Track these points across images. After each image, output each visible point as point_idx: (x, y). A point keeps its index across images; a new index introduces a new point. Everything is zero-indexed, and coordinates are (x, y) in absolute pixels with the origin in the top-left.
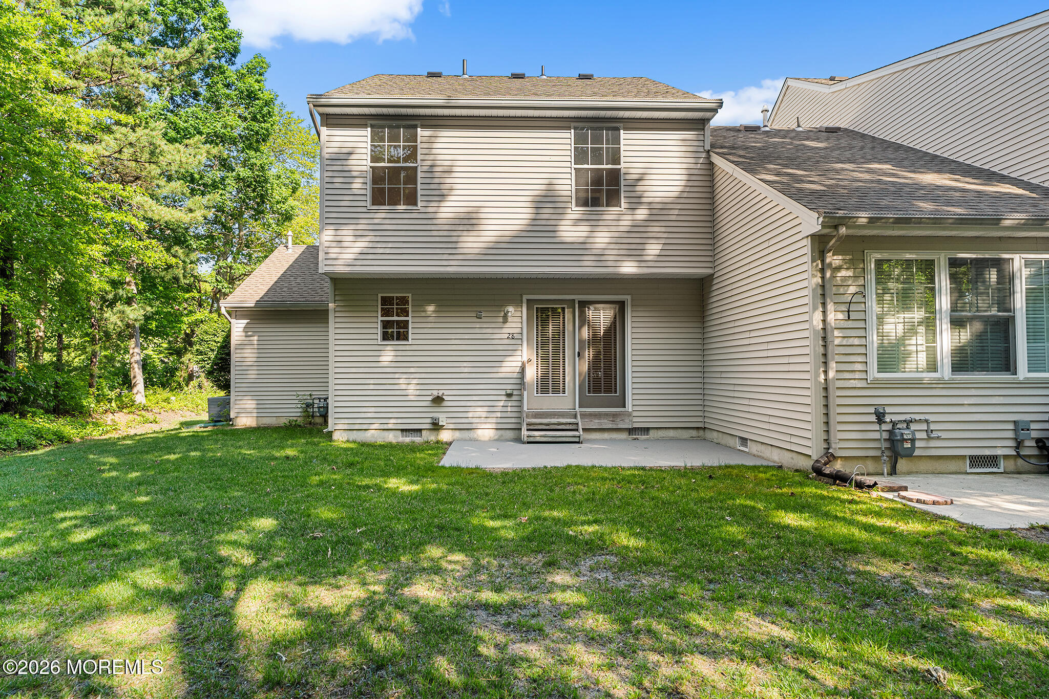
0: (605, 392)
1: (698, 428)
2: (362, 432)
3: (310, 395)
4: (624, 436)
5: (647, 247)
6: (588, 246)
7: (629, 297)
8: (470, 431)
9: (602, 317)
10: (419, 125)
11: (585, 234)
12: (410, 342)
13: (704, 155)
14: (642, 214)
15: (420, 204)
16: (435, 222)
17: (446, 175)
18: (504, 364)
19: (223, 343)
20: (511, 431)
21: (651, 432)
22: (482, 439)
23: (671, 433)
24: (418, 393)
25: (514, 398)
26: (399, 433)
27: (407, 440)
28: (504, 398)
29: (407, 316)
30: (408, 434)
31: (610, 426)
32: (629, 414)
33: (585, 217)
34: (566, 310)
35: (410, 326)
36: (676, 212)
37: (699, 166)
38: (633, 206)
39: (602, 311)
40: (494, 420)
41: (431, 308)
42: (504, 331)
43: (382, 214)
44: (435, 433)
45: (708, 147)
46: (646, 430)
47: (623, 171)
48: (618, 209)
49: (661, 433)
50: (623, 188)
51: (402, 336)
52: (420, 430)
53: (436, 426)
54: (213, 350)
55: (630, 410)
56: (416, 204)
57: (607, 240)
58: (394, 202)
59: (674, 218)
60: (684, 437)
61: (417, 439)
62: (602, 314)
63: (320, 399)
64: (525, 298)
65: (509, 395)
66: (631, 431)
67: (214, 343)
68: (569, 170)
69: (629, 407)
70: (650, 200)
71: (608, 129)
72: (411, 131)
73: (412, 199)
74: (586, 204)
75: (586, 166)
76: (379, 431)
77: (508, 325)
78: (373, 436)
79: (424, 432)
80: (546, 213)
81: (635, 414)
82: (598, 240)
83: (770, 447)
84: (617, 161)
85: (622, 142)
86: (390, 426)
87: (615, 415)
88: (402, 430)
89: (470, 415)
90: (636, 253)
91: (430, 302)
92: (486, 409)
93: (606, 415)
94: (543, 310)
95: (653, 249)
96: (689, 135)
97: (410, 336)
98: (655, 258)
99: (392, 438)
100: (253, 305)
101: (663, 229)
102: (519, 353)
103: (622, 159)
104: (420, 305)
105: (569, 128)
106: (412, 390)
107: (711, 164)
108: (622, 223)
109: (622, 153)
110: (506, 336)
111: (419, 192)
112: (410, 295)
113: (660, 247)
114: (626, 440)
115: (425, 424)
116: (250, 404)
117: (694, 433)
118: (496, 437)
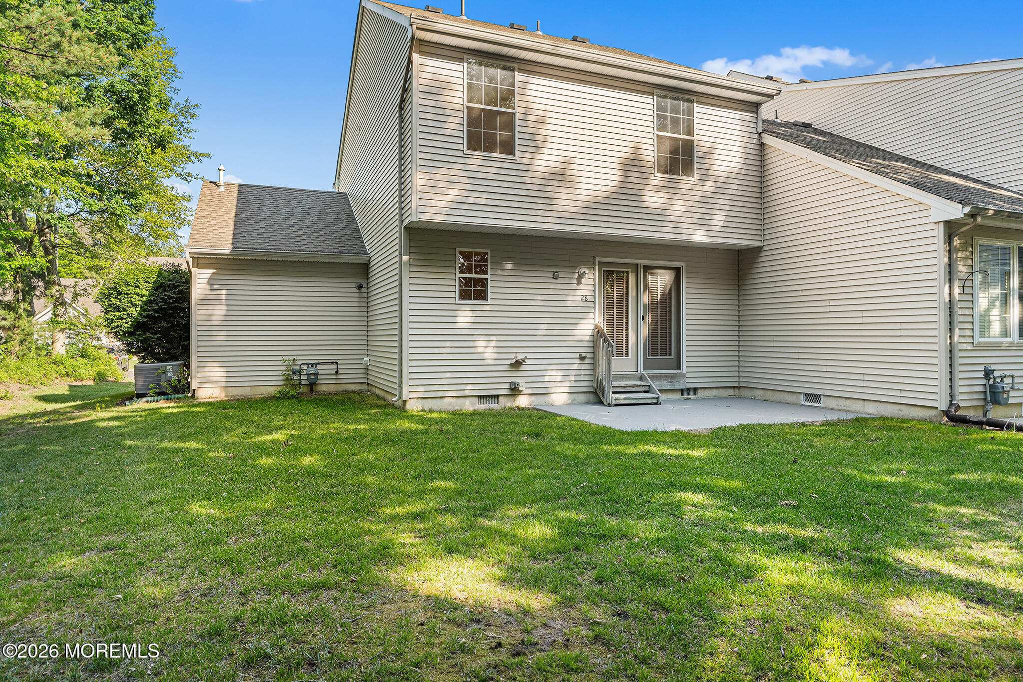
0: (662, 354)
1: (734, 387)
2: (438, 400)
3: (294, 360)
4: (677, 396)
5: (714, 217)
6: (667, 212)
7: (684, 264)
8: (546, 395)
9: (659, 282)
10: (516, 69)
11: (665, 201)
12: (490, 302)
13: (756, 136)
14: (709, 186)
15: (517, 154)
16: (529, 174)
17: (540, 125)
18: (579, 327)
19: (150, 296)
20: (583, 395)
21: (699, 392)
22: (556, 404)
23: (714, 393)
24: (496, 356)
25: (587, 361)
26: (477, 399)
27: (483, 407)
28: (578, 361)
29: (486, 273)
30: (485, 400)
31: (669, 387)
32: (684, 376)
33: (666, 184)
34: (630, 274)
35: (490, 284)
36: (736, 187)
37: (753, 146)
38: (704, 177)
39: (659, 277)
40: (568, 384)
41: (509, 266)
42: (578, 293)
43: (477, 159)
44: (511, 399)
45: (760, 130)
46: (694, 390)
47: (696, 143)
48: (690, 178)
49: (707, 393)
50: (696, 160)
51: (482, 295)
52: (497, 396)
53: (515, 391)
54: (135, 306)
55: (684, 372)
56: (512, 153)
57: (683, 208)
58: (490, 148)
59: (734, 192)
60: (724, 396)
61: (494, 406)
62: (659, 279)
63: (308, 364)
64: (597, 259)
65: (582, 358)
66: (683, 391)
67: (135, 296)
68: (651, 136)
69: (684, 369)
70: (716, 173)
71: (684, 100)
72: (509, 73)
73: (508, 148)
74: (665, 172)
75: (665, 134)
76: (455, 399)
77: (581, 287)
78: (450, 404)
79: (501, 399)
80: (633, 177)
81: (688, 375)
82: (675, 207)
83: (861, 402)
84: (690, 132)
85: (696, 115)
86: (467, 393)
87: (672, 377)
88: (479, 397)
89: (546, 379)
90: (704, 222)
91: (508, 259)
92: (561, 373)
93: (666, 377)
94: (610, 273)
95: (719, 219)
96: (748, 116)
97: (490, 296)
98: (719, 229)
99: (469, 406)
100: (228, 252)
101: (727, 202)
102: (591, 315)
103: (696, 132)
104: (498, 263)
105: (652, 94)
106: (489, 354)
107: (762, 145)
108: (694, 193)
109: (696, 126)
110: (580, 298)
111: (517, 141)
112: (489, 251)
113: (723, 218)
114: (679, 400)
115: (503, 389)
116: (216, 372)
117: (731, 392)
118: (569, 402)
